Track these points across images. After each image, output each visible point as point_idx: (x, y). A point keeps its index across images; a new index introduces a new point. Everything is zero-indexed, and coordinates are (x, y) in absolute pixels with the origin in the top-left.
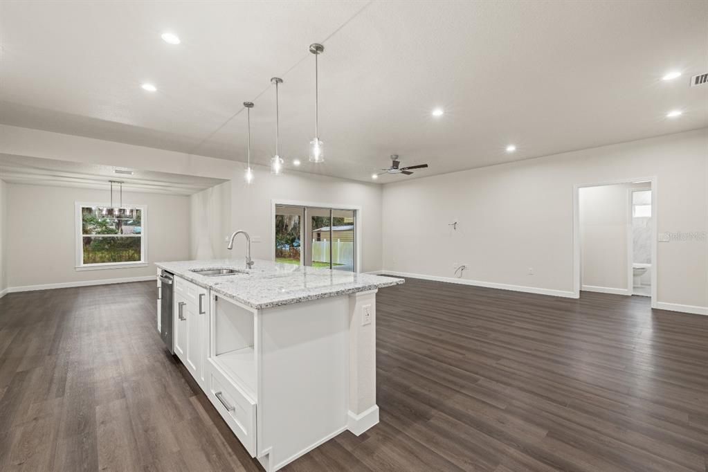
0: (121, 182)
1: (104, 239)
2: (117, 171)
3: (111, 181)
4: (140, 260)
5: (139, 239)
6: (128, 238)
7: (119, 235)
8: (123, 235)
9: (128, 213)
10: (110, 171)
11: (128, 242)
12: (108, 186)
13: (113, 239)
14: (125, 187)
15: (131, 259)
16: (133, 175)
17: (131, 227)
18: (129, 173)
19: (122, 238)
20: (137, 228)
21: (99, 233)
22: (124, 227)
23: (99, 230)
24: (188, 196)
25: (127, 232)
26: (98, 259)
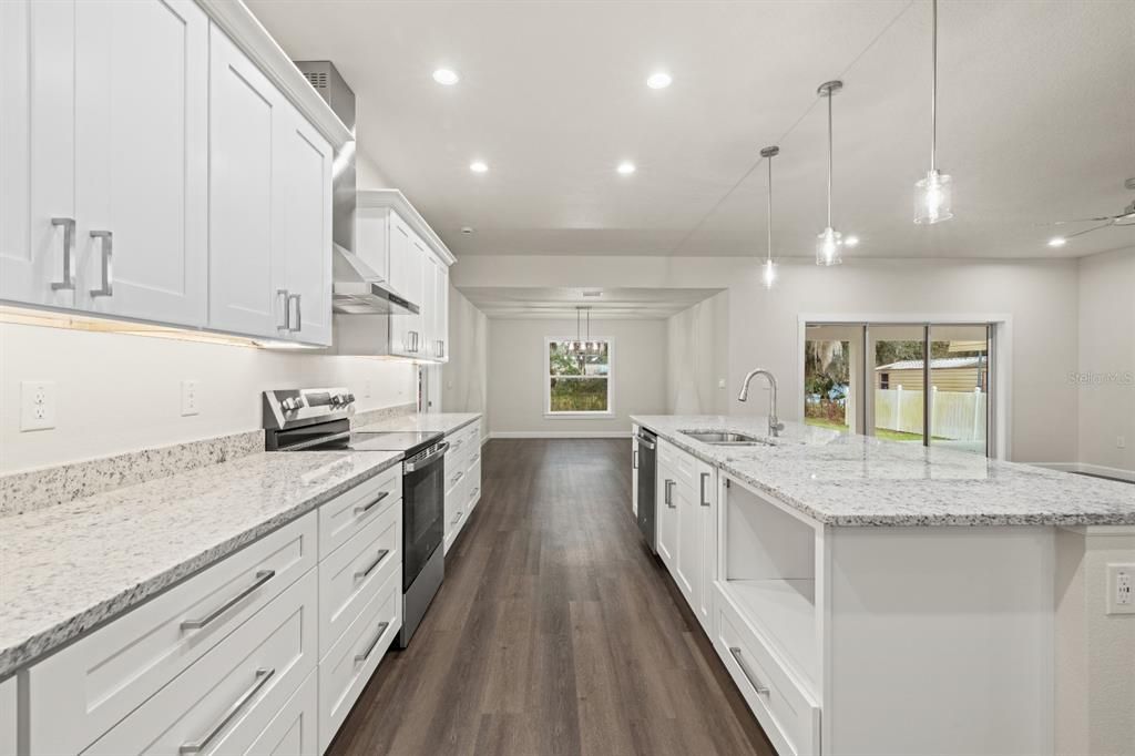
0: (588, 308)
1: (569, 381)
2: (585, 295)
3: (578, 308)
4: (606, 409)
5: (606, 380)
6: (591, 380)
7: (582, 376)
8: (587, 377)
9: (595, 347)
10: (577, 295)
11: (591, 385)
12: (574, 314)
13: (576, 381)
14: (594, 314)
15: (594, 407)
16: (602, 297)
17: (596, 367)
18: (598, 294)
19: (585, 381)
20: (603, 368)
21: (563, 374)
22: (587, 366)
23: (563, 369)
24: (665, 320)
25: (591, 371)
26: (562, 405)
